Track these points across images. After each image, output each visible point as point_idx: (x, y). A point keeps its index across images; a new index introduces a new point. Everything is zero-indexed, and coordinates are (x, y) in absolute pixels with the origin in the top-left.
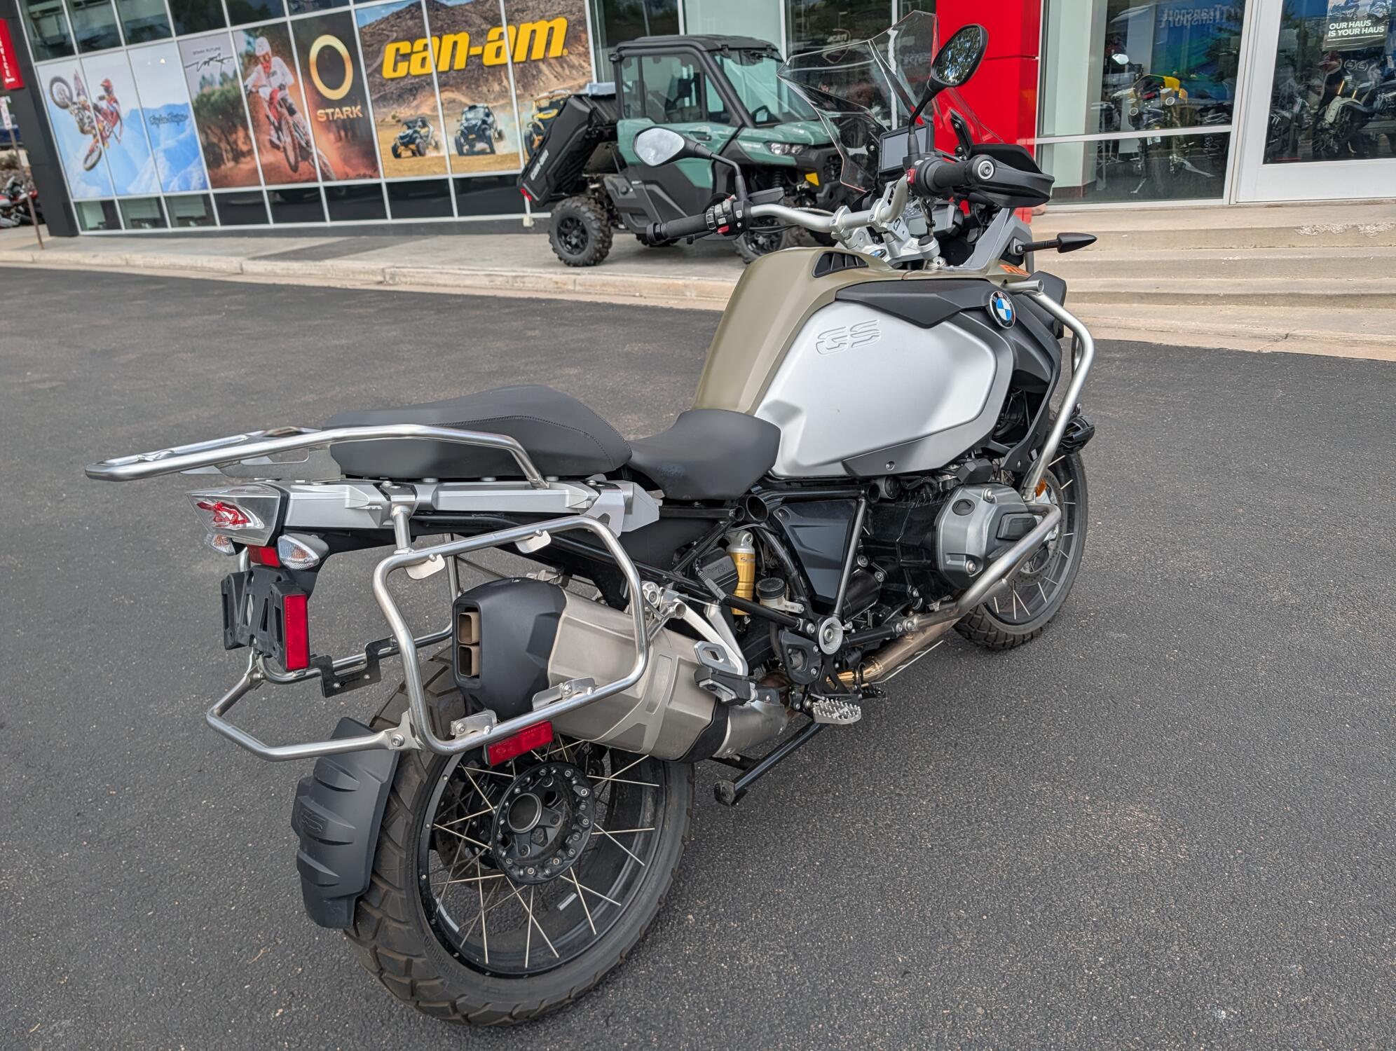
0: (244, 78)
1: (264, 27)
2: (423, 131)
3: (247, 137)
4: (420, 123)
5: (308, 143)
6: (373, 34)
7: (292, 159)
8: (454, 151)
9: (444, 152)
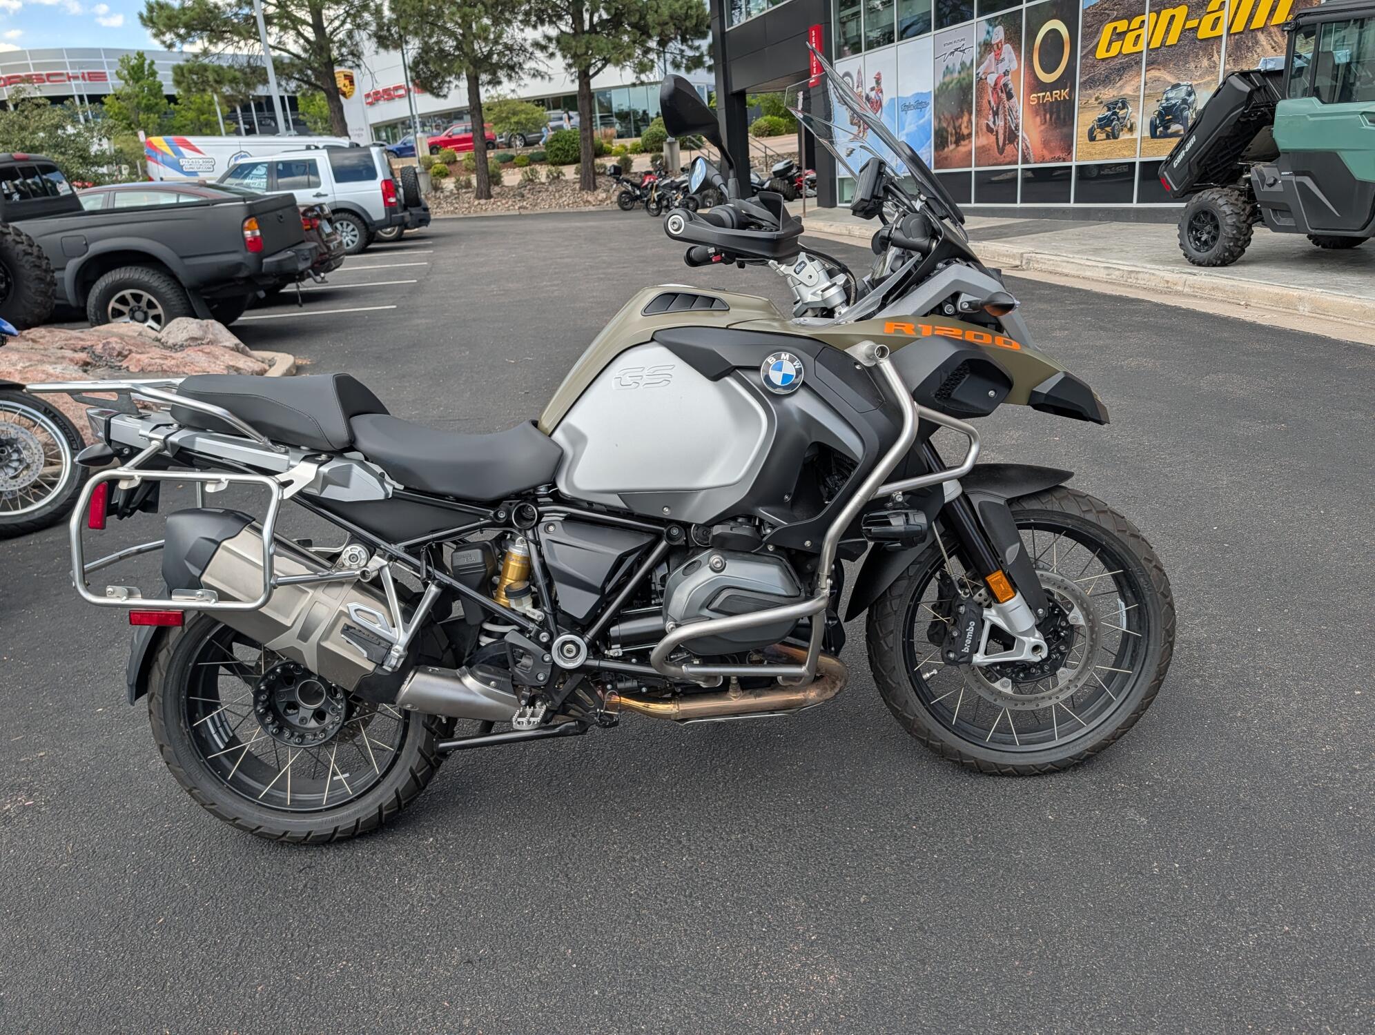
0: (978, 67)
1: (1002, 16)
2: (1121, 113)
3: (970, 121)
4: (1120, 105)
5: (1017, 126)
6: (1095, 15)
7: (1001, 143)
8: (1147, 134)
9: (1137, 135)
